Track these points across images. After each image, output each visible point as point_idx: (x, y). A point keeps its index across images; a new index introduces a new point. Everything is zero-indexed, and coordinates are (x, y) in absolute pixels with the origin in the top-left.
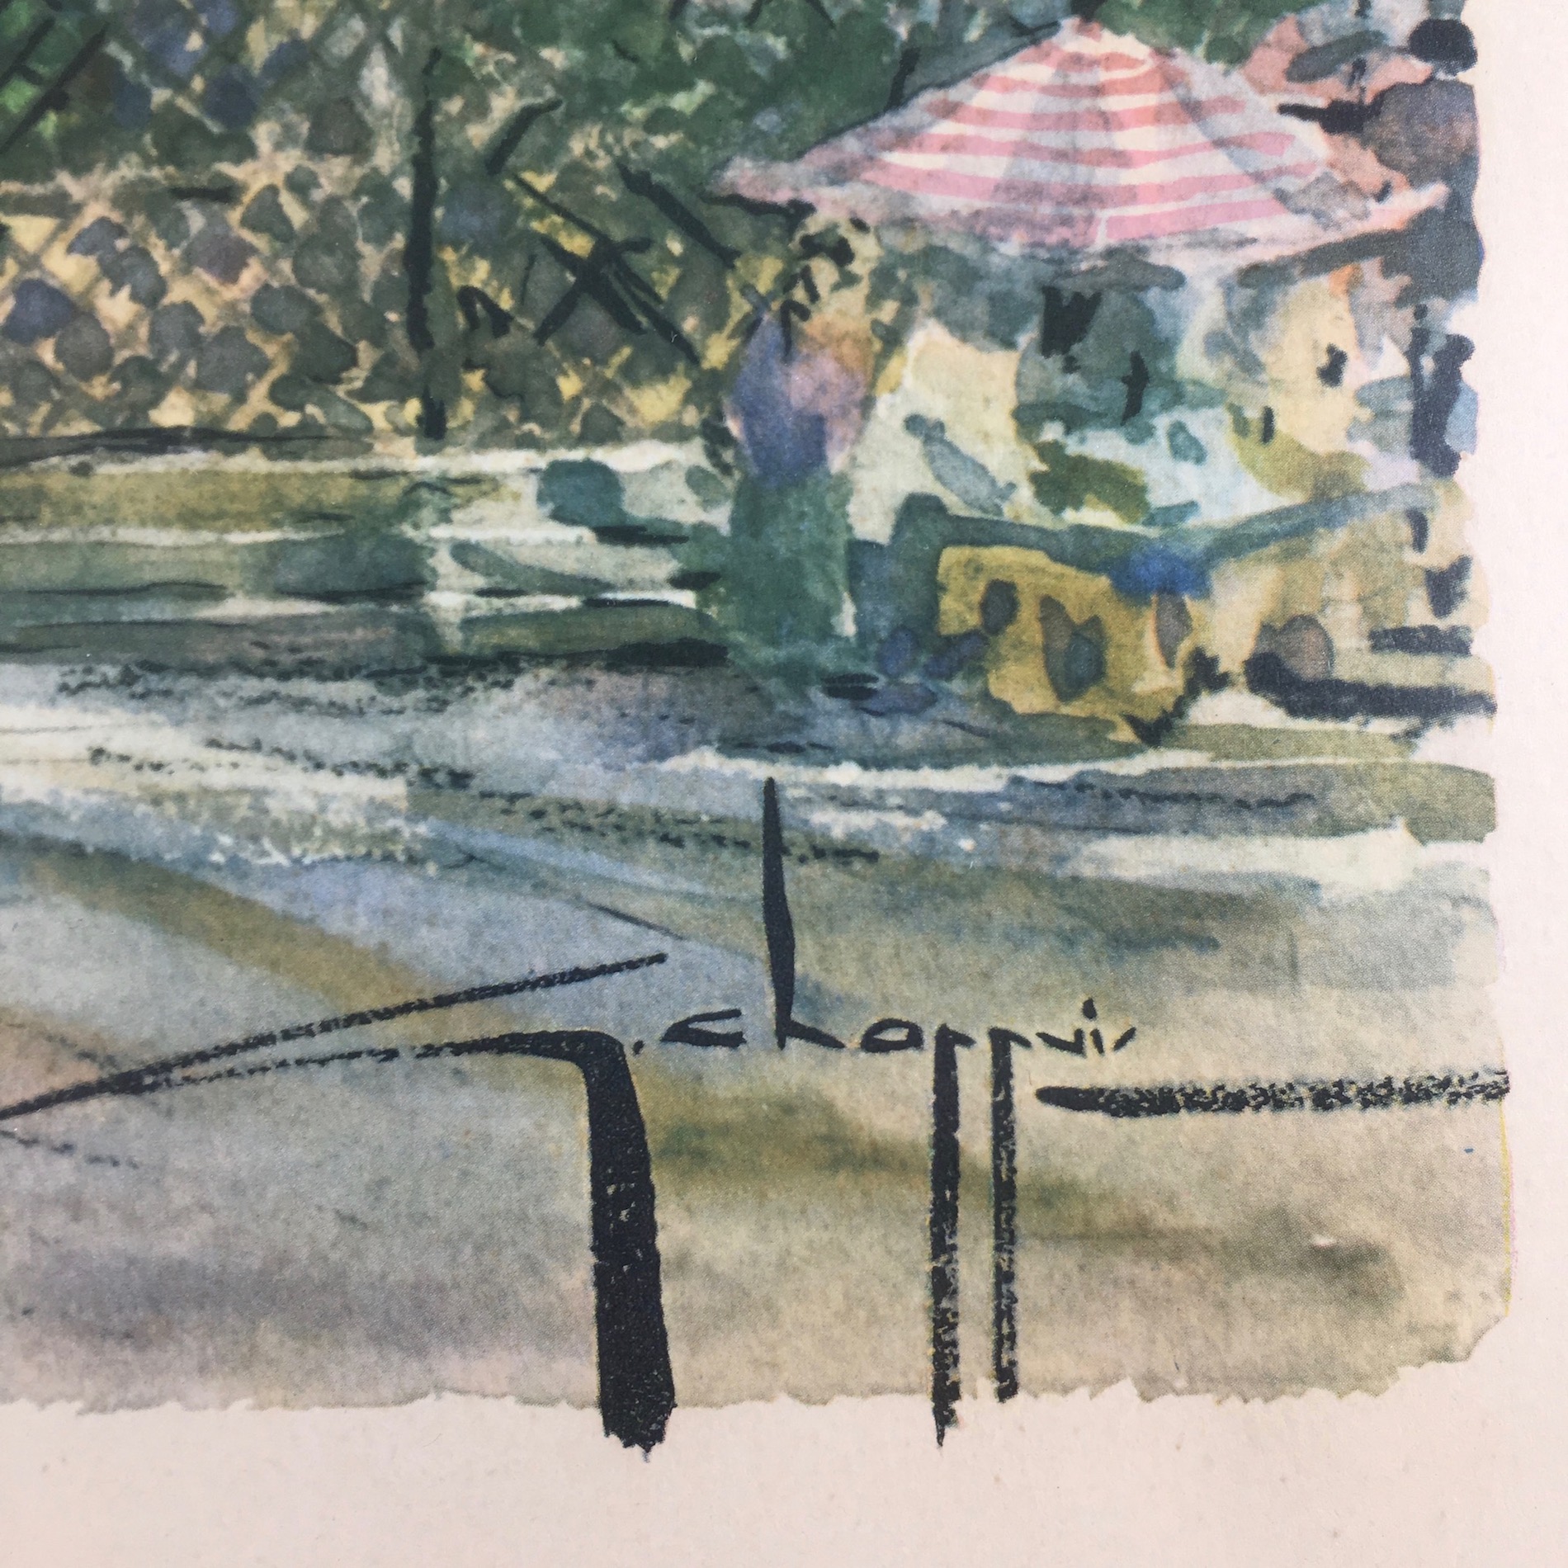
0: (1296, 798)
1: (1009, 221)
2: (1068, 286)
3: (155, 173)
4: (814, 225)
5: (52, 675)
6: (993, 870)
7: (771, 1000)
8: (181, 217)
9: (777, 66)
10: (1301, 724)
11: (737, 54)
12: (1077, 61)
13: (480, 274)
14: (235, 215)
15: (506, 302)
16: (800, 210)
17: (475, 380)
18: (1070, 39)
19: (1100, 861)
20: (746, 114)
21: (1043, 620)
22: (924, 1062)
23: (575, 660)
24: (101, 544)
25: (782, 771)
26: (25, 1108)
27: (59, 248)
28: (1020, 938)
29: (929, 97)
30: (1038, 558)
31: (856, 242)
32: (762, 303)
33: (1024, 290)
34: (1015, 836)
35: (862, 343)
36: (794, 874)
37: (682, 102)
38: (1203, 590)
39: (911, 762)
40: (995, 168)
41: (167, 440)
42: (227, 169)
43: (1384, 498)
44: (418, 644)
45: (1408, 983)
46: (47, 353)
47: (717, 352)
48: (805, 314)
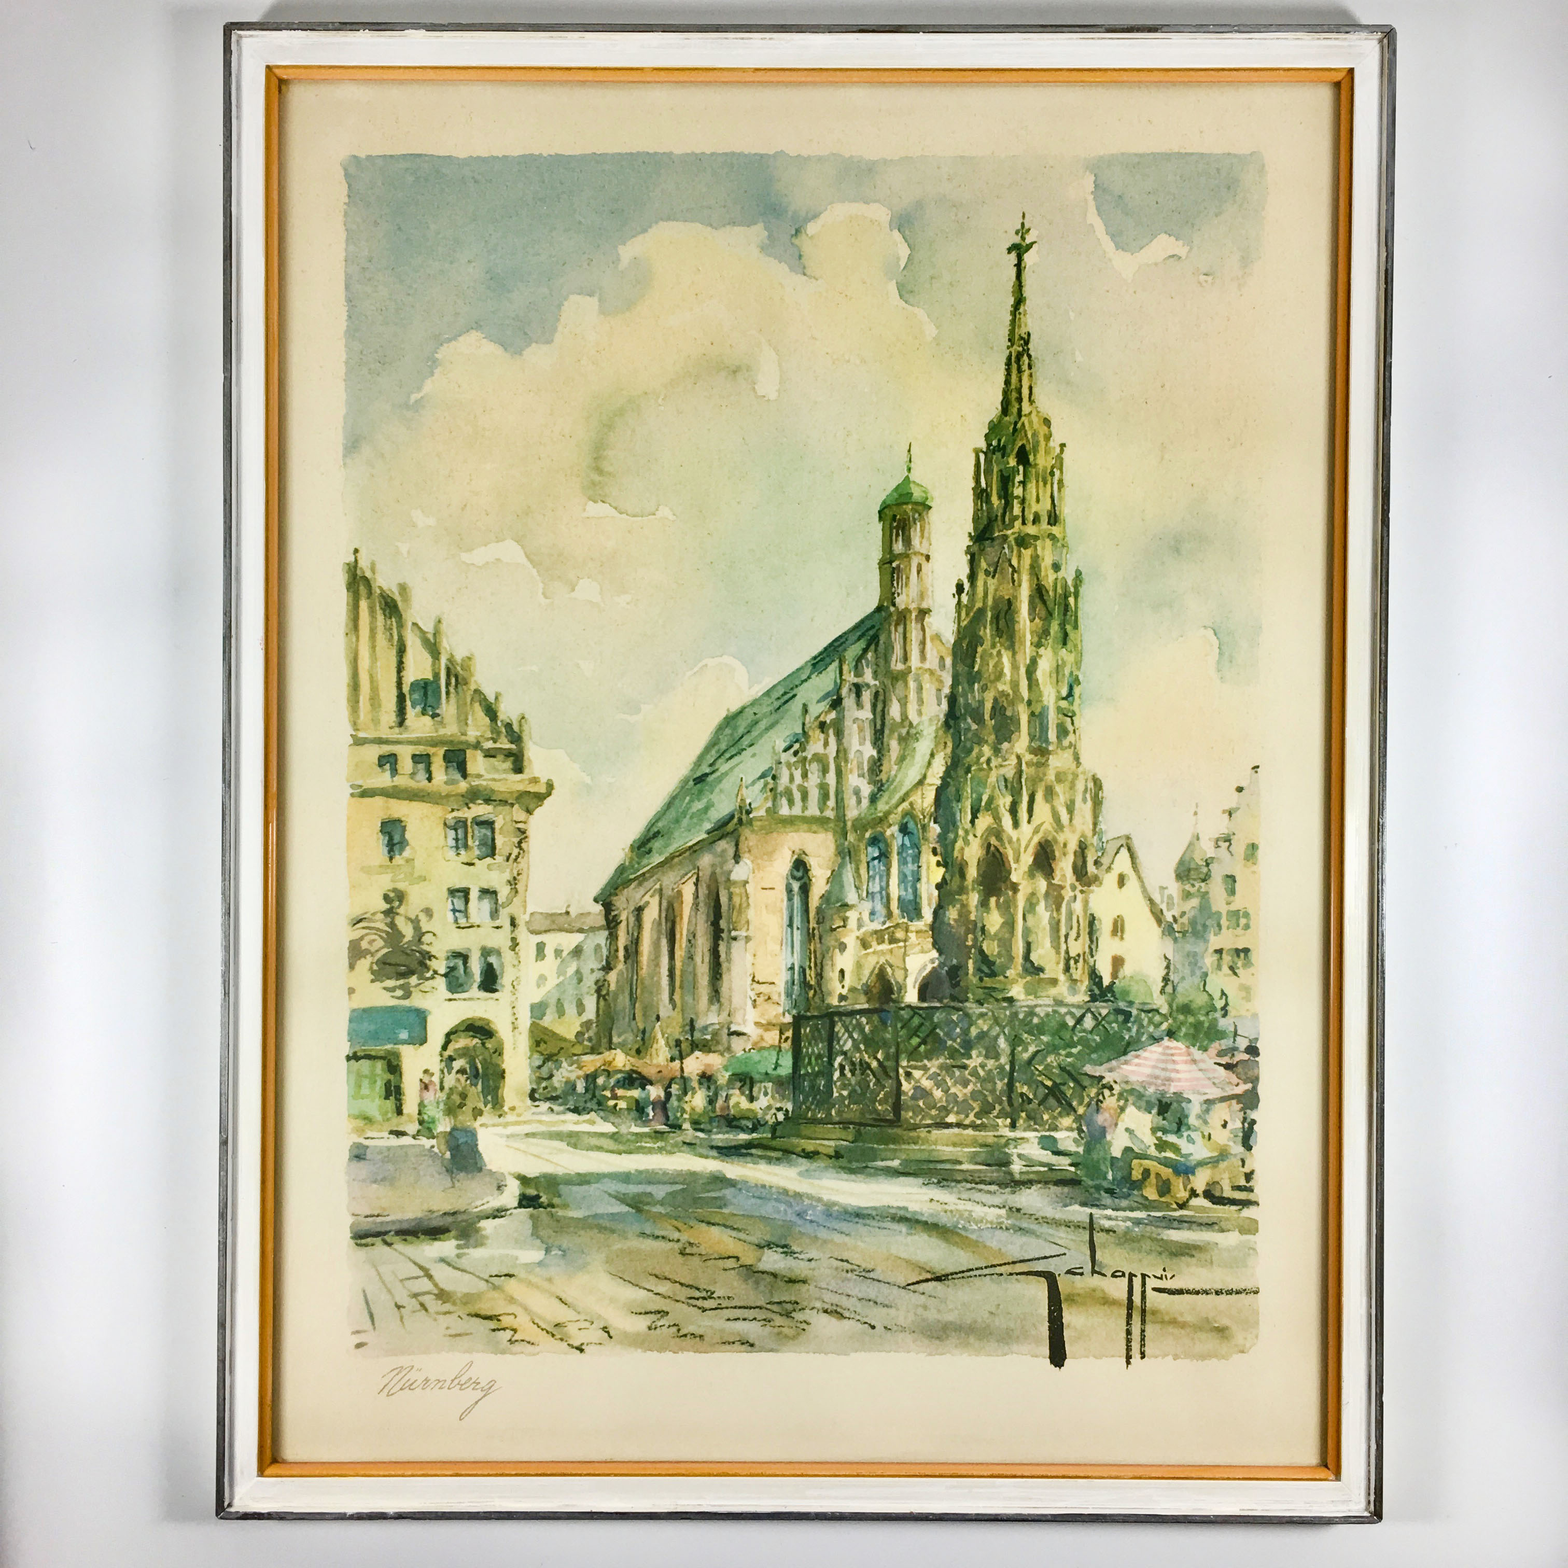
0: (1213, 1223)
1: (1150, 1084)
2: (1164, 1100)
3: (948, 1061)
4: (1104, 1081)
5: (920, 1181)
6: (1143, 1236)
7: (1090, 1264)
8: (954, 1072)
9: (1097, 1044)
10: (1215, 1206)
11: (1088, 1040)
12: (1168, 1047)
13: (1025, 1089)
14: (967, 1072)
15: (1031, 1096)
16: (1102, 1078)
17: (1023, 1114)
18: (1166, 1042)
19: (1168, 1235)
20: (1089, 1055)
21: (1156, 1178)
22: (1125, 1280)
23: (1046, 1183)
24: (933, 1150)
25: (1094, 1211)
26: (913, 1284)
27: (924, 1078)
28: (1149, 1252)
29: (1133, 1053)
30: (1155, 1163)
31: (1115, 1086)
32: (1092, 1099)
33: (1153, 1100)
34: (1148, 1228)
35: (1116, 1110)
36: (1096, 1235)
37: (1074, 1051)
38: (1193, 1173)
39: (1124, 1210)
40: (1148, 1071)
41: (949, 1126)
42: (965, 1061)
43: (1235, 1155)
44: (1009, 1177)
45: (1237, 1267)
46: (921, 1103)
47: (1081, 1110)
48: (1102, 1102)
